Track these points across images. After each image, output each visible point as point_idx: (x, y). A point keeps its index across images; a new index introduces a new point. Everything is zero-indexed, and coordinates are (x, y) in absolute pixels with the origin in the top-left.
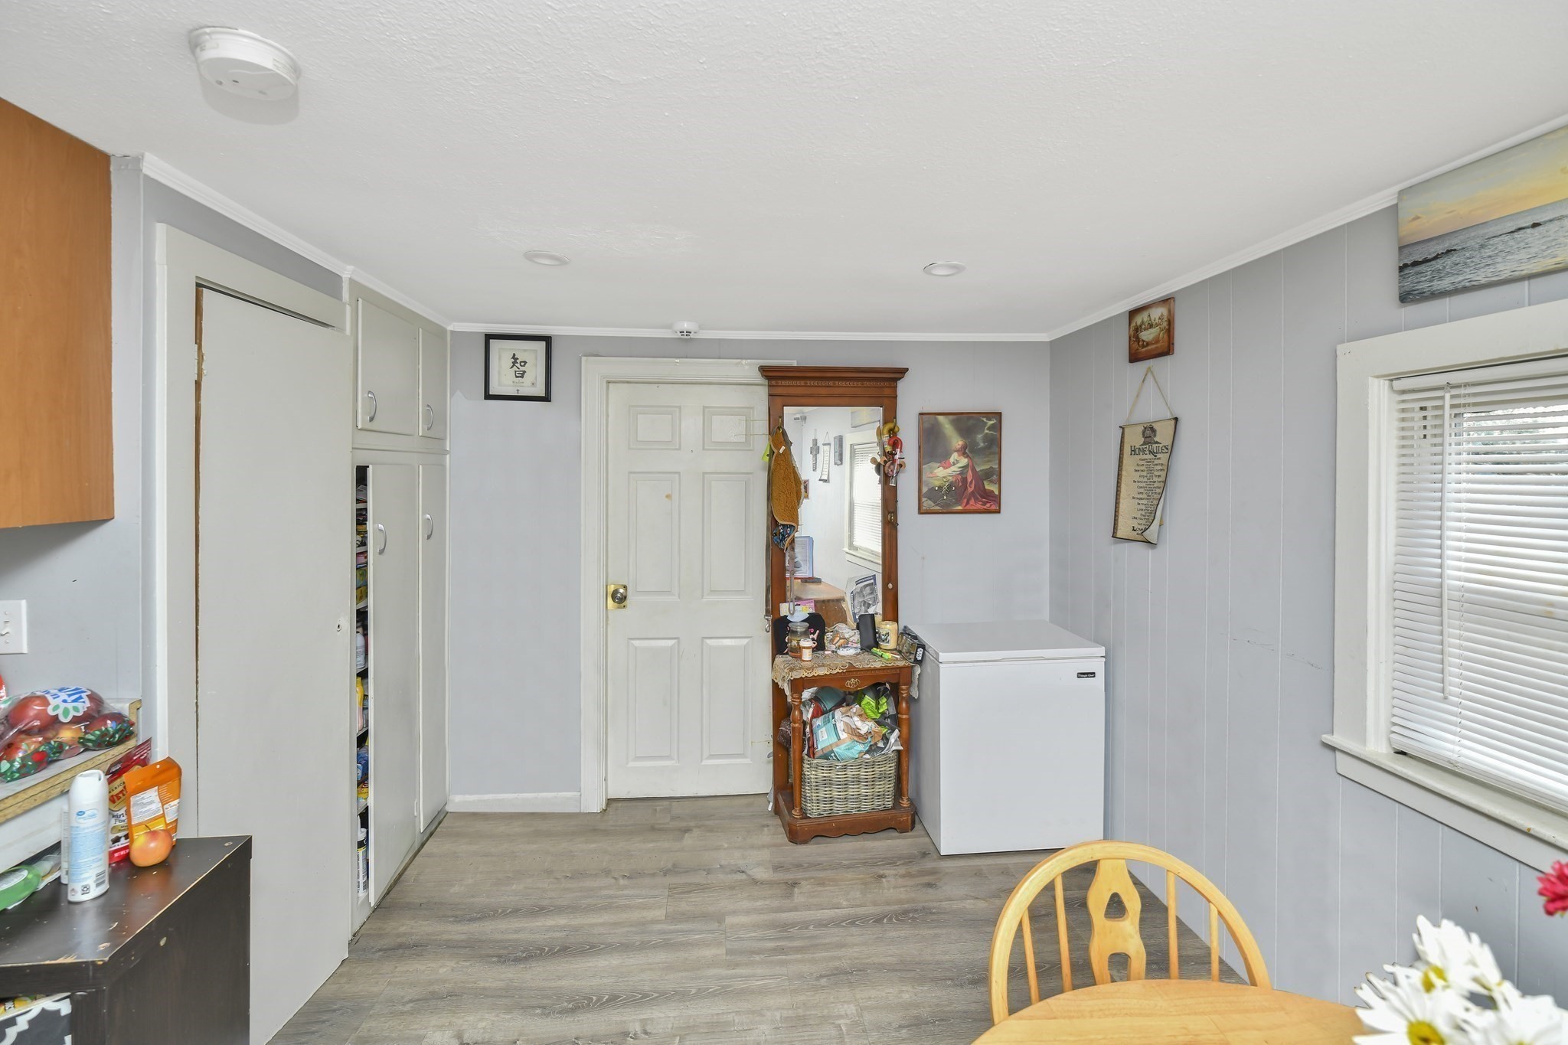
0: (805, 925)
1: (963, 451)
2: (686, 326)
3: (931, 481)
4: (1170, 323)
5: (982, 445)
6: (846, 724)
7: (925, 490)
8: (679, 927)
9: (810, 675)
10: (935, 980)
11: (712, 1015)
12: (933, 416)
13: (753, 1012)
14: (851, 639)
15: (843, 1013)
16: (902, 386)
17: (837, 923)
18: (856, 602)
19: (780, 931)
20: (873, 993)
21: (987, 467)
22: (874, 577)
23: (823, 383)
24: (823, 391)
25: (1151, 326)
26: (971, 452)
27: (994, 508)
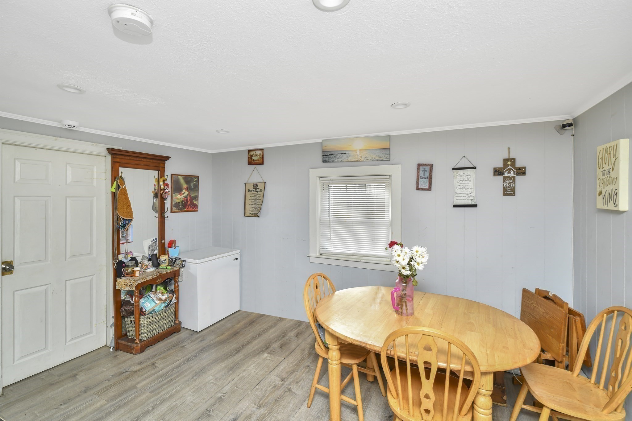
0: (172, 370)
1: (187, 189)
2: (71, 123)
3: (176, 200)
4: (263, 156)
5: (193, 187)
6: (157, 298)
7: (173, 203)
8: (117, 400)
9: (145, 281)
10: (227, 358)
11: (167, 408)
12: (177, 176)
13: (181, 397)
14: (149, 265)
15: (210, 379)
16: (167, 163)
17: (183, 363)
18: (150, 250)
19: (164, 377)
20: (213, 371)
21: (194, 195)
22: (157, 238)
23: (137, 159)
24: (137, 162)
25: (256, 156)
26: (189, 189)
27: (196, 209)
